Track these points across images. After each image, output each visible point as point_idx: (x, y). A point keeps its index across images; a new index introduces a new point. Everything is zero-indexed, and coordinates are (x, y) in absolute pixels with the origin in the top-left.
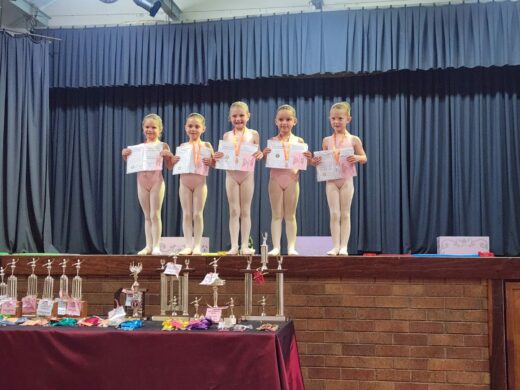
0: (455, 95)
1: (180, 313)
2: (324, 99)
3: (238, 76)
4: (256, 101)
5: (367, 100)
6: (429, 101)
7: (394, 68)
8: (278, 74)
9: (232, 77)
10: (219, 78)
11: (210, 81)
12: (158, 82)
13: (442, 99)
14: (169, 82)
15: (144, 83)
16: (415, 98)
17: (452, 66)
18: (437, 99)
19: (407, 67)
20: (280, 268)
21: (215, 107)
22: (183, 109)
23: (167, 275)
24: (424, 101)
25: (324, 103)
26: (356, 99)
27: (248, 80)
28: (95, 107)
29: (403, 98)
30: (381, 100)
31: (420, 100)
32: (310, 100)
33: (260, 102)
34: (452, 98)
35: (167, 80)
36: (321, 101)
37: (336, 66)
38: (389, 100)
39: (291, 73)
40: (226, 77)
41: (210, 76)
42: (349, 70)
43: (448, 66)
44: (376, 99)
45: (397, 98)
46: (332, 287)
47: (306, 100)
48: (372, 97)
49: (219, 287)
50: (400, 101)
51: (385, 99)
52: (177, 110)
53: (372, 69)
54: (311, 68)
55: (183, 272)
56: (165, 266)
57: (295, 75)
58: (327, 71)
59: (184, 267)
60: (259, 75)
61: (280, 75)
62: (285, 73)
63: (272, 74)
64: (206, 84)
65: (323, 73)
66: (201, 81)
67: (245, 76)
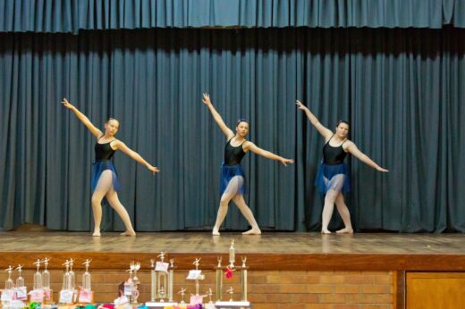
0: (356, 53)
1: (166, 300)
2: (211, 52)
3: (113, 26)
4: (132, 51)
5: (260, 55)
6: (328, 58)
7: (292, 24)
8: (160, 24)
9: (107, 27)
10: (92, 27)
11: (81, 30)
12: (18, 29)
13: (342, 57)
14: (32, 30)
16: (313, 54)
17: (354, 25)
18: (336, 58)
19: (306, 24)
20: (244, 266)
21: (83, 58)
22: (45, 58)
23: (157, 271)
24: (323, 59)
25: (211, 56)
26: (247, 54)
27: (124, 30)
29: (299, 55)
30: (276, 56)
31: (318, 58)
32: (195, 53)
33: (137, 53)
34: (353, 57)
35: (29, 27)
37: (227, 19)
38: (284, 56)
39: (176, 25)
40: (99, 27)
41: (82, 25)
42: (242, 24)
43: (350, 25)
44: (271, 55)
45: (293, 55)
46: (272, 277)
47: (191, 51)
48: (266, 52)
49: (200, 280)
50: (296, 58)
51: (280, 54)
52: (37, 59)
53: (268, 25)
54: (199, 20)
55: (169, 269)
56: (155, 264)
57: (181, 27)
58: (218, 23)
59: (170, 265)
60: (138, 26)
61: (163, 26)
62: (169, 24)
63: (153, 25)
64: (76, 33)
65: (212, 25)
66: (69, 29)
67: (121, 26)
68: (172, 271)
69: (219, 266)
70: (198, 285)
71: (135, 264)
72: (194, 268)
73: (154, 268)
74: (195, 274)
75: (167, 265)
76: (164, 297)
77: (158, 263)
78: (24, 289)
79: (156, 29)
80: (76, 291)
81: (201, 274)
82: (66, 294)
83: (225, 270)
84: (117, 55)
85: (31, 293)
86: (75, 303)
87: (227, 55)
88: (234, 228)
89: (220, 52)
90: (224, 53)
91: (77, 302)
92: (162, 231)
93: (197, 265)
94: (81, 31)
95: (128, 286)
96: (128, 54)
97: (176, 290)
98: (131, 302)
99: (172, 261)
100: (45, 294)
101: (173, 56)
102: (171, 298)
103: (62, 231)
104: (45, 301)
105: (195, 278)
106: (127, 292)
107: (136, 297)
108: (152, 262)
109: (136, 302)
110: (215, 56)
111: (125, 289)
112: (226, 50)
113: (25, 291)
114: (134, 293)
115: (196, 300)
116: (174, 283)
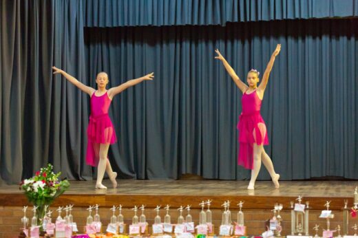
1: (303, 234)
2: (331, 38)
3: (253, 19)
8: (290, 17)
9: (248, 20)
10: (236, 20)
12: (179, 23)
14: (190, 23)
15: (166, 24)
21: (229, 44)
22: (200, 45)
23: (296, 212)
25: (331, 41)
27: (261, 22)
28: (117, 43)
32: (318, 39)
35: (187, 21)
36: (328, 39)
37: (344, 11)
39: (303, 17)
40: (242, 20)
41: (228, 18)
42: (356, 15)
47: (314, 38)
49: (331, 220)
52: (193, 46)
54: (321, 13)
55: (306, 209)
56: (294, 206)
57: (306, 18)
58: (336, 15)
59: (306, 206)
60: (272, 18)
61: (292, 18)
62: (297, 16)
63: (285, 17)
64: (224, 25)
65: (332, 16)
66: (219, 22)
67: (259, 19)
68: (307, 211)
69: (346, 207)
70: (328, 222)
71: (279, 205)
72: (325, 209)
73: (293, 209)
74: (326, 214)
75: (303, 206)
76: (302, 231)
77: (296, 204)
78: (192, 224)
79: (287, 20)
80: (232, 226)
81: (332, 213)
82: (225, 229)
83: (350, 211)
84: (256, 42)
85: (198, 227)
86: (231, 236)
87: (343, 40)
88: (351, 178)
89: (337, 38)
90: (341, 38)
91: (233, 234)
92: (292, 180)
93: (328, 206)
94: (228, 23)
95: (273, 223)
96: (264, 41)
97: (311, 226)
98: (275, 235)
99: (308, 203)
100: (208, 228)
101: (300, 41)
102: (307, 233)
103: (214, 179)
104: (209, 234)
105: (326, 217)
106: (272, 227)
107: (280, 231)
108: (292, 203)
109: (279, 235)
110: (334, 41)
111: (271, 225)
112: (343, 36)
113: (193, 226)
114: (278, 228)
115: (327, 234)
116: (309, 220)
